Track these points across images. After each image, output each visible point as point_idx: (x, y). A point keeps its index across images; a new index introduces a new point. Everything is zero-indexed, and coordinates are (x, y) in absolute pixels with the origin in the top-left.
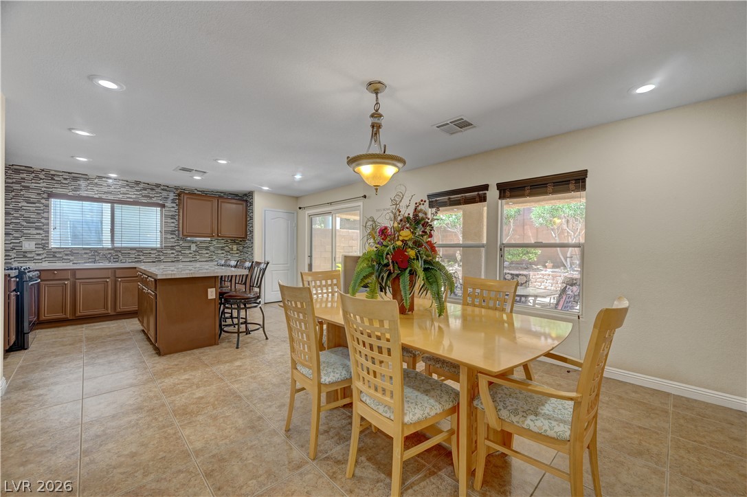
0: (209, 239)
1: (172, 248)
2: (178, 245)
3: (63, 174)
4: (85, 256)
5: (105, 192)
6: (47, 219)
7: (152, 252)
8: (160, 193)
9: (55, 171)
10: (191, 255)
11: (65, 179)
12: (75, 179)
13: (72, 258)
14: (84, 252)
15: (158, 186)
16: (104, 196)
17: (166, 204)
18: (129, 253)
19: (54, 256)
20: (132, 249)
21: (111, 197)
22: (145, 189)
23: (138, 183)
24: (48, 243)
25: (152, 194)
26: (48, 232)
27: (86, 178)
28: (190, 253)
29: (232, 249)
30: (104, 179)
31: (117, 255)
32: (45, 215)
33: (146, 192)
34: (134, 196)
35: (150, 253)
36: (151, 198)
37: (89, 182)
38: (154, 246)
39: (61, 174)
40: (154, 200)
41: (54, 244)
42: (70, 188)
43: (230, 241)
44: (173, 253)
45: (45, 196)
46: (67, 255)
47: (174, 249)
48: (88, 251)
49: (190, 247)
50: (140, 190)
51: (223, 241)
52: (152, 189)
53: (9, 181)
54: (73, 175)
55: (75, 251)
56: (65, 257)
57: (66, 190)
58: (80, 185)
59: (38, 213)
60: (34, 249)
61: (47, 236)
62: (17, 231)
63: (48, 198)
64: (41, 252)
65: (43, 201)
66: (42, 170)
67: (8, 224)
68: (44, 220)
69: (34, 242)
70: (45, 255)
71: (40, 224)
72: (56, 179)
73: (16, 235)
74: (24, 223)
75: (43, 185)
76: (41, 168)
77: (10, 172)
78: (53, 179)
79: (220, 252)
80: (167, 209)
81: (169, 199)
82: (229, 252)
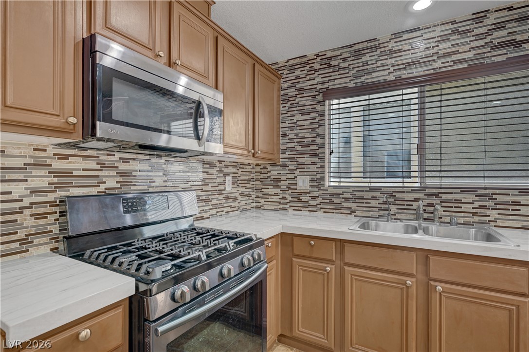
3: (342, 51)
4: (374, 203)
6: (322, 136)
9: (333, 50)
11: (345, 59)
12: (358, 54)
13: (354, 206)
14: (369, 195)
16: (405, 74)
18: (459, 201)
19: (331, 202)
21: (418, 71)
23: (480, 17)
24: (323, 179)
26: (322, 159)
27: (373, 45)
30: (405, 36)
31: (429, 205)
32: (320, 131)
34: (470, 55)
36: (516, 44)
37: (378, 52)
39: (338, 53)
41: (330, 181)
42: (351, 74)
45: (320, 98)
46: (347, 199)
48: (378, 194)
50: (487, 34)
53: (285, 86)
54: (356, 47)
55: (358, 194)
56: (345, 205)
57: (347, 80)
58: (366, 64)
59: (313, 129)
60: (308, 189)
61: (322, 167)
62: (292, 160)
63: (324, 101)
64: (315, 194)
65: (318, 108)
66: (318, 55)
67: (284, 151)
68: (318, 140)
69: (309, 178)
70: (319, 200)
71: (315, 147)
72: (333, 63)
73: (292, 167)
74: (299, 148)
75: (319, 79)
76: (316, 53)
77: (286, 72)
78: (330, 66)
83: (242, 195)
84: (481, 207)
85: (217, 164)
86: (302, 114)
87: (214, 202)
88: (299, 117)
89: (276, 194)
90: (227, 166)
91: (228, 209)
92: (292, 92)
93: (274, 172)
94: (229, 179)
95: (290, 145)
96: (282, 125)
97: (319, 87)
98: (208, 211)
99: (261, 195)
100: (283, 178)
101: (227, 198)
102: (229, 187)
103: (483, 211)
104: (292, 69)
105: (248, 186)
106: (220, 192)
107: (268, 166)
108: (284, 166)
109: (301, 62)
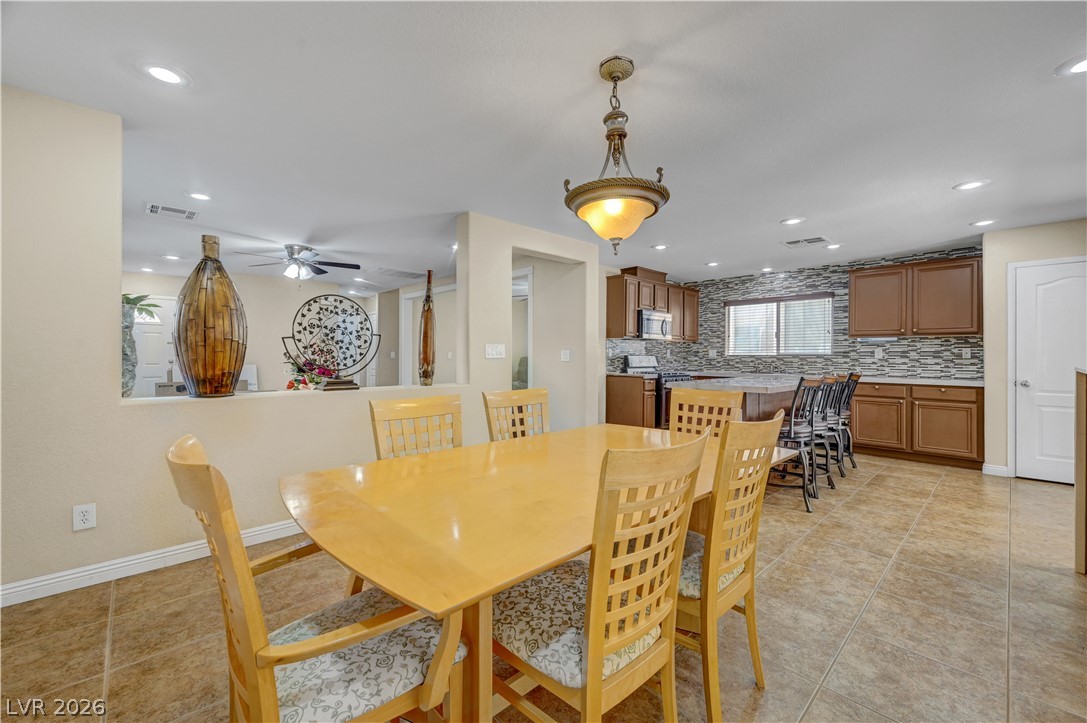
1: (845, 354)
2: (855, 351)
3: (735, 279)
5: (769, 291)
6: (724, 327)
7: (818, 360)
8: (829, 277)
9: (730, 278)
10: (874, 366)
11: (736, 284)
12: (743, 282)
13: (741, 366)
14: (750, 359)
15: (826, 268)
16: (767, 295)
17: (836, 292)
18: (792, 362)
19: (729, 364)
20: (795, 356)
21: (773, 295)
22: (809, 277)
23: (801, 271)
24: (725, 351)
25: (819, 281)
26: (724, 340)
27: (751, 278)
28: (873, 363)
29: (959, 356)
31: (778, 364)
32: (722, 324)
33: (811, 280)
34: (797, 289)
35: (815, 361)
36: (816, 287)
37: (754, 282)
38: (820, 352)
40: (822, 289)
41: (731, 351)
42: (740, 293)
43: (953, 341)
44: (846, 363)
45: (722, 305)
46: (737, 362)
47: (848, 357)
48: (753, 359)
49: (873, 352)
50: (804, 280)
52: (819, 275)
53: (702, 296)
54: (742, 278)
55: (743, 359)
56: (736, 365)
57: (737, 296)
58: (747, 288)
59: (719, 323)
60: (716, 357)
61: (724, 344)
62: (706, 340)
63: (724, 307)
64: (720, 360)
65: (721, 310)
66: (721, 281)
67: (701, 335)
68: (721, 329)
69: (716, 351)
70: (722, 363)
71: (720, 333)
72: (730, 286)
73: (706, 344)
74: (710, 333)
75: (722, 294)
76: (720, 278)
77: (702, 288)
78: (728, 287)
79: (931, 361)
80: (837, 298)
81: (841, 283)
82: (952, 361)
83: (676, 361)
85: (663, 343)
86: (713, 314)
87: (662, 363)
88: (710, 315)
89: (697, 361)
90: (668, 345)
91: (669, 368)
92: (706, 300)
93: (695, 347)
94: (669, 351)
95: (704, 331)
96: (700, 319)
97: (721, 298)
99: (687, 361)
100: (701, 351)
101: (667, 362)
102: (669, 355)
104: (706, 286)
105: (679, 356)
106: (664, 358)
107: (691, 343)
108: (701, 343)
109: (712, 283)
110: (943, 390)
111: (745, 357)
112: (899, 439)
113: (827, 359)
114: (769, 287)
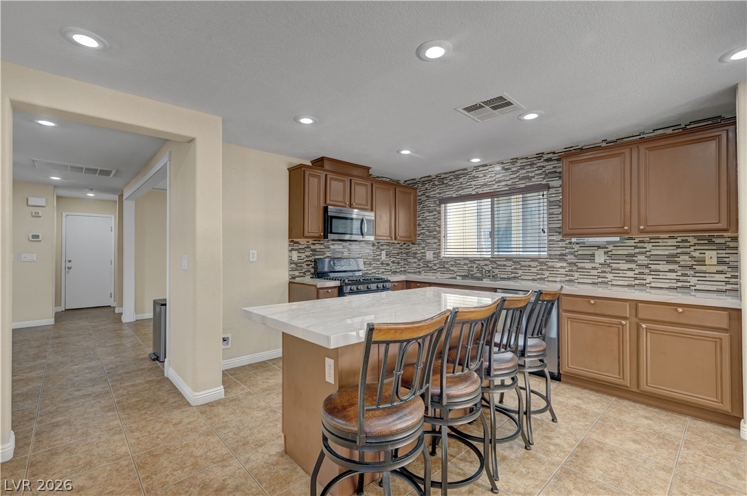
0: (617, 239)
2: (572, 253)
3: (449, 174)
5: (482, 185)
6: (439, 226)
7: (533, 264)
8: (543, 167)
9: (445, 174)
10: (594, 272)
11: (451, 180)
12: (457, 177)
13: (455, 269)
15: (540, 156)
16: (480, 191)
17: (551, 184)
18: (505, 265)
19: (444, 267)
20: (508, 259)
21: (486, 190)
22: (522, 168)
23: (514, 161)
24: (440, 253)
25: (532, 171)
26: (440, 240)
27: (465, 172)
28: (594, 268)
29: (702, 262)
31: (492, 267)
32: (439, 223)
33: (525, 171)
34: (509, 182)
35: (530, 266)
36: (529, 178)
37: (468, 177)
38: (535, 254)
39: (447, 175)
40: (536, 181)
42: (454, 189)
43: (693, 241)
45: (438, 202)
46: (452, 265)
47: (565, 260)
48: (467, 262)
49: (593, 255)
50: (517, 171)
51: (672, 242)
52: (532, 165)
53: (420, 194)
54: (457, 173)
55: (458, 262)
56: (451, 268)
57: (452, 192)
58: (461, 183)
59: (435, 222)
60: (432, 259)
61: (440, 245)
62: (423, 240)
63: (440, 204)
64: (436, 262)
65: (437, 208)
66: (437, 176)
67: (419, 235)
68: (437, 229)
69: (432, 252)
70: (438, 265)
71: (436, 233)
72: (445, 182)
73: (423, 245)
74: (427, 233)
75: (438, 191)
76: (436, 173)
77: (420, 185)
78: (443, 183)
79: (663, 267)
80: (552, 191)
81: (555, 172)
82: (691, 267)
83: (393, 262)
84: (515, 268)
85: (376, 244)
86: (429, 212)
87: (374, 265)
88: (427, 214)
89: (415, 263)
90: (382, 245)
91: (384, 270)
92: (423, 198)
93: (414, 248)
94: (384, 253)
95: (422, 231)
96: (418, 219)
97: (438, 196)
98: (370, 270)
99: (406, 263)
100: (419, 252)
101: (382, 264)
102: (383, 257)
103: (515, 271)
104: (424, 183)
105: (397, 257)
106: (378, 260)
107: (410, 244)
108: (419, 244)
109: (428, 180)
110: (680, 310)
111: (459, 259)
112: (621, 372)
113: (541, 263)
114: (481, 181)
